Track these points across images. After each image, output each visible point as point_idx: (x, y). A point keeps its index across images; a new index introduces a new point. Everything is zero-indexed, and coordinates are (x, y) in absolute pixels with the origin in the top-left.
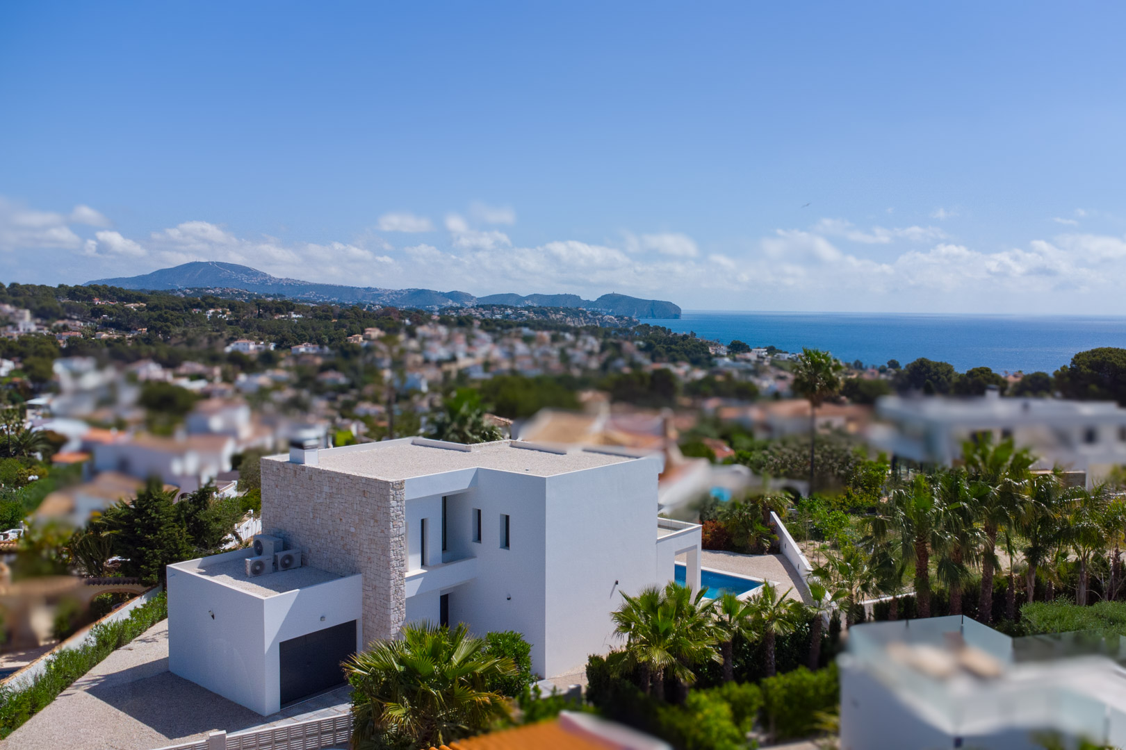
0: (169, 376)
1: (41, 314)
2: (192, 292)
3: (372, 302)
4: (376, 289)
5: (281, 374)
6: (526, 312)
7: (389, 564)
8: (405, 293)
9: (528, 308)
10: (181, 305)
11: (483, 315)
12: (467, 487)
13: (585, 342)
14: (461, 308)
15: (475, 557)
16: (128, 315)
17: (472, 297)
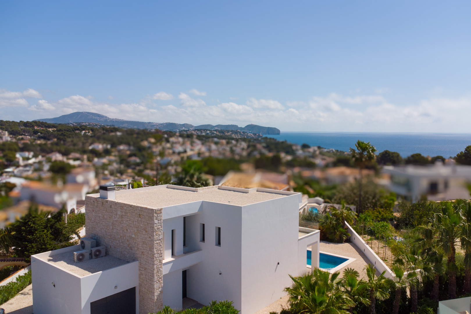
0: (65, 159)
1: (12, 133)
2: (76, 124)
3: (151, 128)
4: (153, 123)
5: (112, 158)
6: (215, 132)
7: (153, 256)
8: (165, 125)
9: (216, 130)
10: (71, 129)
11: (197, 133)
12: (197, 211)
13: (241, 144)
14: (188, 130)
15: (201, 250)
16: (49, 134)
17: (193, 126)
